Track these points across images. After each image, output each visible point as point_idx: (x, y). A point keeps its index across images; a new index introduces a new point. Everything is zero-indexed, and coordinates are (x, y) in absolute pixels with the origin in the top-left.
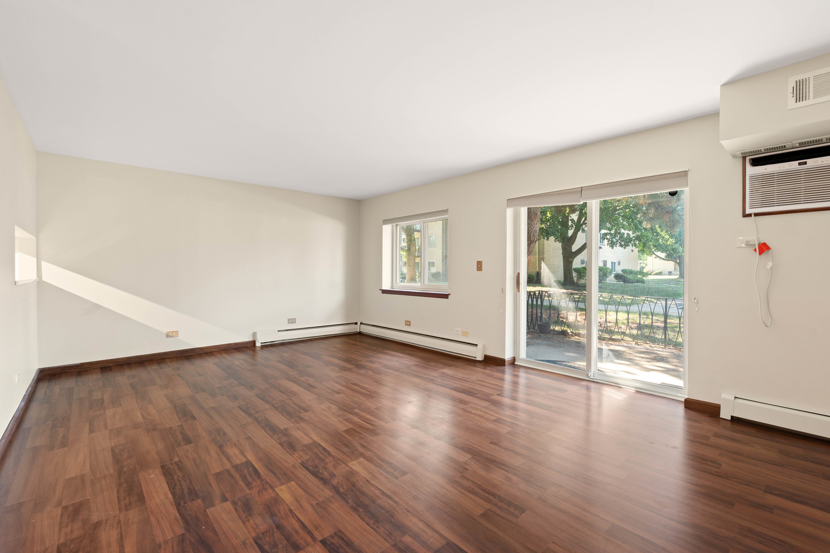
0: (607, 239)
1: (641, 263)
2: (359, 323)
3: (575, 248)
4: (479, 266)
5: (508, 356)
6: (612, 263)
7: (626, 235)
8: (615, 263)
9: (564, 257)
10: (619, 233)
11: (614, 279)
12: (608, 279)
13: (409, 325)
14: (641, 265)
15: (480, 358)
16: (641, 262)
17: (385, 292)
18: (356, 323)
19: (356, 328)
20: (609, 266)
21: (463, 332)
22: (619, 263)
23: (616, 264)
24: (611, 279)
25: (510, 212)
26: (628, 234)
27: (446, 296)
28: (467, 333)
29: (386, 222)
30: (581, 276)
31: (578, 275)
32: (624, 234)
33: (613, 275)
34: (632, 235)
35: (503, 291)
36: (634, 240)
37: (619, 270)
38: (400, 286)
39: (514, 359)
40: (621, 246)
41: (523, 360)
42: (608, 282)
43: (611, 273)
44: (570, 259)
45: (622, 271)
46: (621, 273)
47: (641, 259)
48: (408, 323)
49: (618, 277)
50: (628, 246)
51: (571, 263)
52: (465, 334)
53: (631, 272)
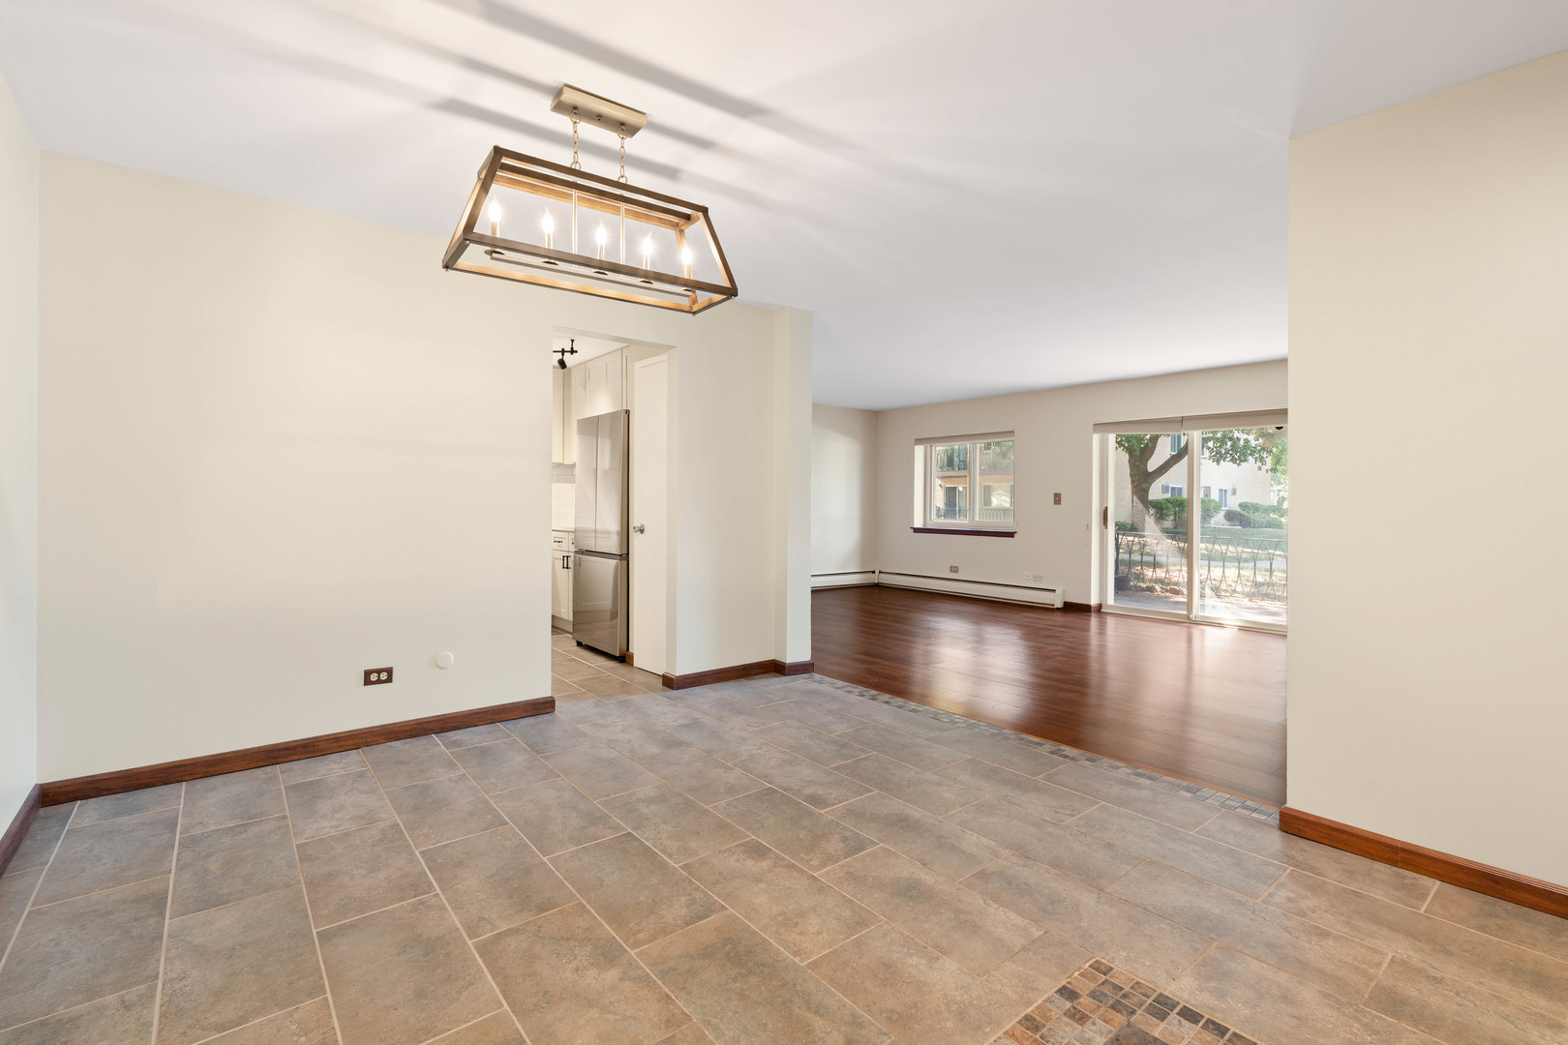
0: (1209, 448)
1: (1280, 491)
2: (877, 572)
3: (1153, 465)
4: (1057, 499)
5: (1094, 602)
6: (1221, 490)
7: (1242, 443)
8: (1226, 491)
9: (1133, 482)
10: (1231, 439)
11: (1224, 521)
12: (1213, 520)
13: (957, 572)
14: (1281, 494)
15: (1059, 604)
16: (1279, 487)
17: (917, 530)
18: (874, 572)
19: (874, 579)
20: (1215, 496)
21: (1035, 577)
22: (1234, 492)
23: (1229, 493)
24: (1218, 520)
25: (1096, 438)
26: (1247, 441)
27: (1011, 535)
28: (1041, 577)
29: (919, 441)
30: (1162, 514)
31: (1157, 513)
32: (1238, 439)
33: (1222, 514)
34: (1253, 443)
35: (1088, 527)
36: (1259, 451)
37: (1233, 504)
38: (936, 522)
39: (1100, 606)
40: (1233, 460)
41: (1111, 607)
42: (1213, 525)
43: (1217, 508)
44: (1144, 485)
45: (1240, 505)
46: (1238, 509)
47: (1279, 483)
48: (954, 569)
49: (1230, 516)
50: (1245, 461)
51: (1146, 491)
52: (1036, 578)
53: (1256, 508)
